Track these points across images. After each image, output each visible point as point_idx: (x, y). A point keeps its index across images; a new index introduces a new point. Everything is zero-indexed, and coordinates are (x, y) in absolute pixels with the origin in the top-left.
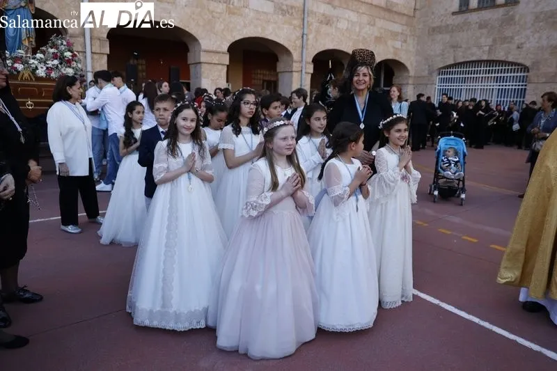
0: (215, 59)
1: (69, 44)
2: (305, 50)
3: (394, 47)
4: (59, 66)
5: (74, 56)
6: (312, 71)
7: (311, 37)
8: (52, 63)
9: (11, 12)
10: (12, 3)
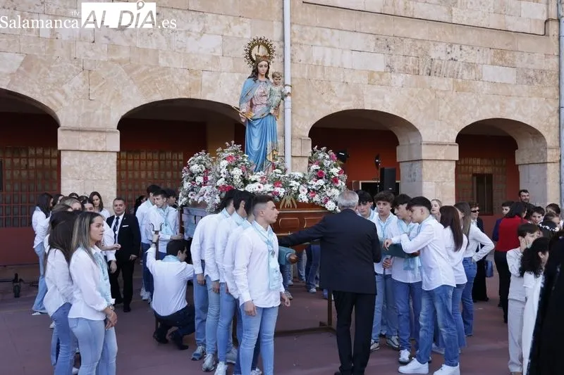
0: (441, 154)
4: (324, 186)
8: (317, 184)
9: (258, 122)
10: (259, 111)
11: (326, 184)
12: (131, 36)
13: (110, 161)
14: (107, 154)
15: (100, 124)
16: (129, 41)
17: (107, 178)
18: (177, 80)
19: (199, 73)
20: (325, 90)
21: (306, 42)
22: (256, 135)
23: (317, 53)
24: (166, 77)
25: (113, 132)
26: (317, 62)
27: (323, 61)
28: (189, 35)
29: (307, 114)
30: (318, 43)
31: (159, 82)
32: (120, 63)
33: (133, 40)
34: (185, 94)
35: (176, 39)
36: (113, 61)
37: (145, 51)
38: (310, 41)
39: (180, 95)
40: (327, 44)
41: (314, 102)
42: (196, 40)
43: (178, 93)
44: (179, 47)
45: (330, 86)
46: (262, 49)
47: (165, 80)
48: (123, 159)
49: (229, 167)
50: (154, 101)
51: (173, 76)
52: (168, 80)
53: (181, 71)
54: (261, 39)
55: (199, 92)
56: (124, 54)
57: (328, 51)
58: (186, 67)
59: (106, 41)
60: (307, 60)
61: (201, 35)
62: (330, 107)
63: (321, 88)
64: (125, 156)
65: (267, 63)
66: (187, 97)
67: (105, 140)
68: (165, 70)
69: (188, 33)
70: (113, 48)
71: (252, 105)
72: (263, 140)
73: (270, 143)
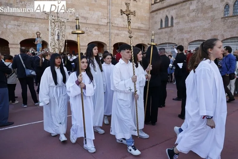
0: (84, 48)
1: (48, 50)
2: (110, 43)
3: (141, 40)
6: (113, 49)
7: (112, 40)
10: (38, 43)
14: (18, 48)
15: (17, 43)
18: (30, 35)
25: (19, 44)
36: (18, 32)
37: (24, 30)
46: (39, 34)
49: (31, 51)
56: (20, 31)
59: (16, 28)
67: (17, 46)
68: (28, 33)
69: (32, 26)
70: (18, 30)
71: (37, 42)
72: (39, 47)
73: (40, 47)
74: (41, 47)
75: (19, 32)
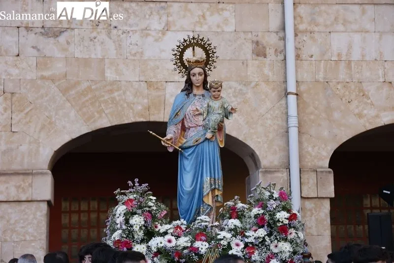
4: (267, 239)
5: (293, 217)
8: (256, 235)
9: (191, 151)
10: (193, 135)
11: (269, 235)
12: (68, 43)
13: (39, 214)
14: (35, 205)
15: (26, 164)
16: (65, 50)
17: (32, 238)
19: (162, 85)
20: (353, 97)
21: (321, 28)
22: (188, 169)
23: (338, 42)
24: (116, 94)
25: (42, 174)
26: (339, 55)
27: (349, 53)
28: (147, 35)
29: (326, 133)
30: (341, 28)
31: (106, 102)
32: (53, 80)
33: (71, 48)
34: (142, 116)
35: (129, 41)
36: (43, 78)
37: (86, 62)
38: (326, 26)
39: (134, 117)
40: (355, 27)
41: (336, 115)
42: (156, 40)
43: (131, 115)
44: (133, 52)
45: (361, 90)
47: (113, 99)
48: (94, 211)
49: (129, 215)
50: (98, 128)
51: (124, 93)
52: (117, 98)
53: (136, 85)
54: (194, 38)
55: (162, 112)
56: (59, 68)
57: (357, 37)
58: (142, 79)
59: (35, 52)
60: (323, 54)
61: (164, 34)
62: (362, 121)
63: (347, 93)
64: (96, 206)
65: (201, 70)
66: (144, 120)
67: (31, 185)
68: (114, 86)
69: (145, 32)
70: (43, 61)
71: (184, 129)
72: (198, 175)
73: (207, 179)
74: (219, 174)
75: (52, 79)
